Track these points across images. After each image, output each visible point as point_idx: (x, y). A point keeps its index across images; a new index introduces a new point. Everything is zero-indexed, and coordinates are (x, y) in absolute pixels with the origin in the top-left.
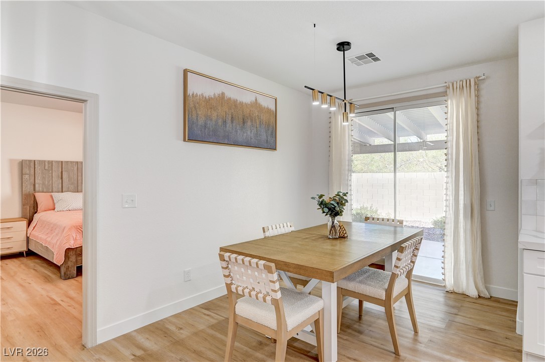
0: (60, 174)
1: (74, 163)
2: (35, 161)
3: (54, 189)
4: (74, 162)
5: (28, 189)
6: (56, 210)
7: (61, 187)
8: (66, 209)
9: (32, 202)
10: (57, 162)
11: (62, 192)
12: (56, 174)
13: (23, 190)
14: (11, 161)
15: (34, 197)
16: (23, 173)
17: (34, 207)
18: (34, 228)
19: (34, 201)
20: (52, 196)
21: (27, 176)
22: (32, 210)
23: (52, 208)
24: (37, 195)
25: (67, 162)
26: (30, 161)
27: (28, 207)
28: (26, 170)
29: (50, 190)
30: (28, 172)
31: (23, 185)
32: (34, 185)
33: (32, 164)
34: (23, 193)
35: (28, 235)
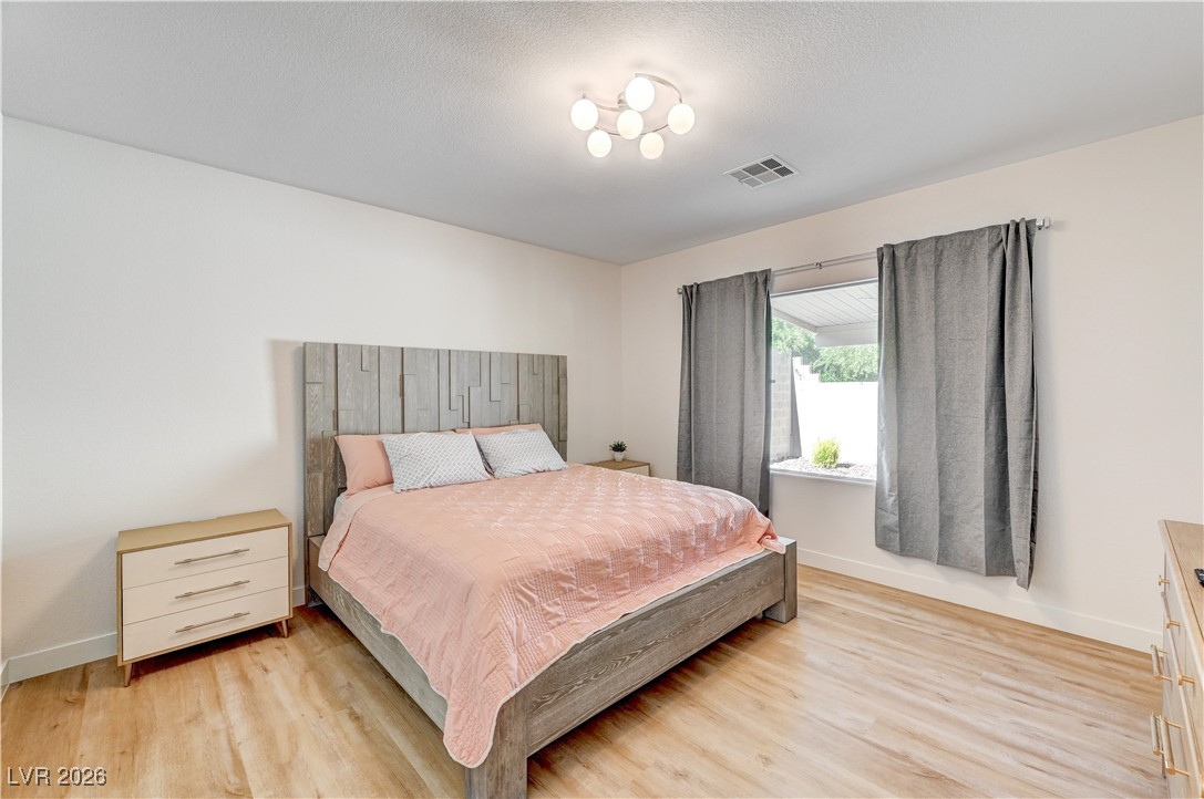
0: (398, 383)
1: (431, 354)
2: (336, 345)
3: (384, 427)
4: (429, 350)
5: (321, 425)
6: (396, 486)
7: (400, 418)
8: (420, 485)
9: (330, 460)
10: (391, 349)
11: (403, 432)
12: (389, 383)
13: (308, 427)
14: (276, 346)
15: (337, 447)
16: (307, 380)
17: (335, 474)
18: (340, 546)
19: (336, 457)
20: (382, 446)
21: (317, 388)
22: (332, 484)
23: (383, 477)
24: (343, 441)
25: (415, 349)
26: (324, 346)
27: (321, 477)
28: (314, 373)
29: (375, 428)
30: (318, 376)
31: (308, 413)
32: (336, 414)
33: (330, 355)
34: (308, 436)
35: (323, 565)
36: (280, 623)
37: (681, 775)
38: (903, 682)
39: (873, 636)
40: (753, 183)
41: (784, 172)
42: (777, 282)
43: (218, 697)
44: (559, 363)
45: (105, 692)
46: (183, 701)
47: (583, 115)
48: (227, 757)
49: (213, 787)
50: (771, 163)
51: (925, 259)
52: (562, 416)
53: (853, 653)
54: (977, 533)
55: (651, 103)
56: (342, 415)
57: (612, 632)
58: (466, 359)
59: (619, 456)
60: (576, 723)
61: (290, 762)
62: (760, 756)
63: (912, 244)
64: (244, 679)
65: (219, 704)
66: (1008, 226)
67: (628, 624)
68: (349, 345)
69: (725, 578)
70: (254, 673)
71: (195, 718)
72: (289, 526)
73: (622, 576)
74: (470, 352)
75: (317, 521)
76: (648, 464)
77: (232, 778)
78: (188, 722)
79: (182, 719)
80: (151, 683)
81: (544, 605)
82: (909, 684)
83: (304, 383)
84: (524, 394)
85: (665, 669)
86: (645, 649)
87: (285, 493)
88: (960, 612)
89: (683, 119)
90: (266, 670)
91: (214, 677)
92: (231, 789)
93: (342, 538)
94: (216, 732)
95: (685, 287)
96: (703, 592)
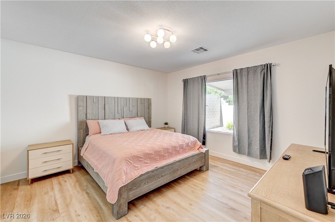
0: (103, 106)
1: (113, 98)
2: (87, 96)
3: (100, 118)
4: (112, 97)
5: (82, 117)
6: (102, 134)
7: (104, 115)
8: (108, 134)
9: (85, 127)
10: (101, 97)
11: (105, 119)
12: (101, 106)
13: (79, 118)
14: (70, 96)
15: (86, 123)
16: (79, 105)
17: (86, 131)
18: (86, 149)
19: (86, 126)
20: (98, 123)
21: (81, 108)
22: (85, 133)
23: (98, 131)
24: (88, 122)
25: (108, 97)
26: (83, 96)
27: (82, 131)
28: (81, 103)
29: (97, 118)
30: (82, 104)
31: (79, 114)
32: (86, 114)
33: (85, 99)
34: (79, 121)
35: (82, 155)
36: (70, 170)
37: (168, 208)
38: (232, 186)
39: (228, 175)
40: (198, 53)
41: (206, 50)
42: (208, 79)
43: (53, 188)
44: (149, 101)
45: (24, 186)
46: (43, 189)
47: (148, 38)
48: (54, 202)
49: (50, 209)
50: (201, 48)
51: (245, 73)
52: (150, 115)
53: (221, 179)
54: (258, 147)
55: (164, 35)
56: (88, 115)
57: (152, 171)
58: (123, 99)
59: (166, 126)
60: (142, 194)
61: (69, 204)
62: (190, 204)
63: (241, 69)
64: (60, 184)
65: (53, 190)
66: (265, 65)
67: (157, 169)
68: (90, 96)
69: (186, 159)
70: (63, 182)
71: (46, 193)
72: (73, 144)
73: (157, 157)
74: (124, 98)
75: (81, 143)
76: (174, 128)
77: (55, 207)
78: (44, 194)
79: (43, 193)
80: (36, 184)
81: (134, 164)
82: (234, 187)
83: (78, 106)
84: (139, 109)
85: (168, 182)
86: (162, 176)
87: (72, 135)
88: (253, 169)
89: (173, 39)
90: (66, 182)
91: (52, 183)
92: (54, 209)
93: (86, 147)
94: (51, 196)
95: (184, 80)
96: (179, 162)
